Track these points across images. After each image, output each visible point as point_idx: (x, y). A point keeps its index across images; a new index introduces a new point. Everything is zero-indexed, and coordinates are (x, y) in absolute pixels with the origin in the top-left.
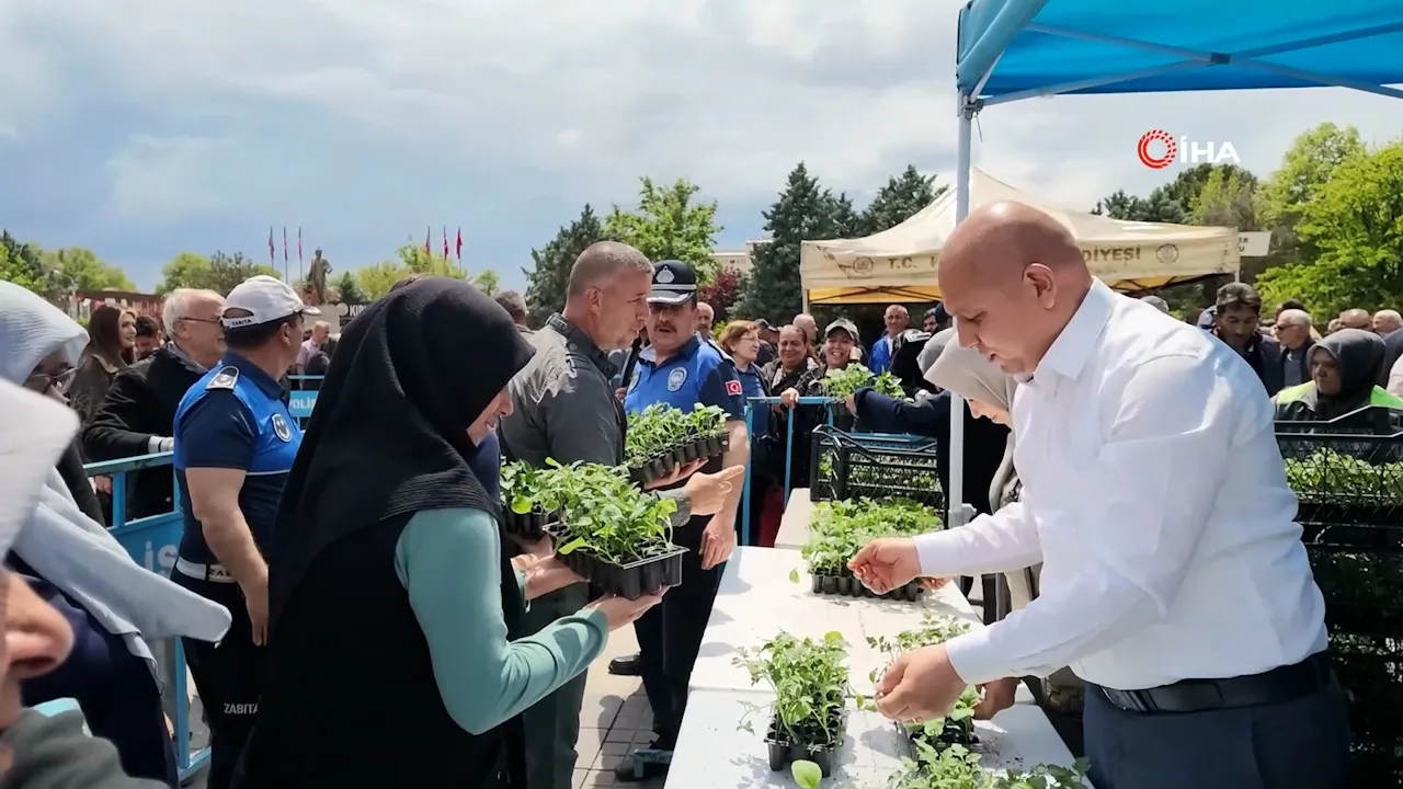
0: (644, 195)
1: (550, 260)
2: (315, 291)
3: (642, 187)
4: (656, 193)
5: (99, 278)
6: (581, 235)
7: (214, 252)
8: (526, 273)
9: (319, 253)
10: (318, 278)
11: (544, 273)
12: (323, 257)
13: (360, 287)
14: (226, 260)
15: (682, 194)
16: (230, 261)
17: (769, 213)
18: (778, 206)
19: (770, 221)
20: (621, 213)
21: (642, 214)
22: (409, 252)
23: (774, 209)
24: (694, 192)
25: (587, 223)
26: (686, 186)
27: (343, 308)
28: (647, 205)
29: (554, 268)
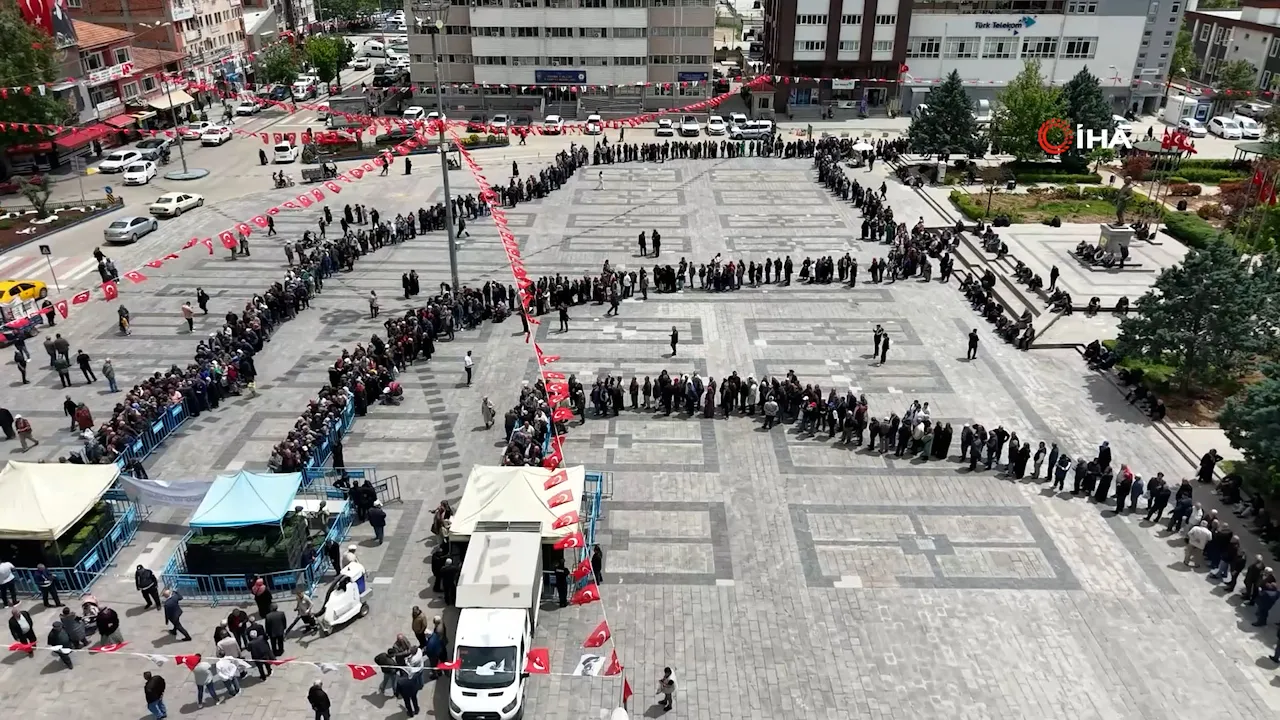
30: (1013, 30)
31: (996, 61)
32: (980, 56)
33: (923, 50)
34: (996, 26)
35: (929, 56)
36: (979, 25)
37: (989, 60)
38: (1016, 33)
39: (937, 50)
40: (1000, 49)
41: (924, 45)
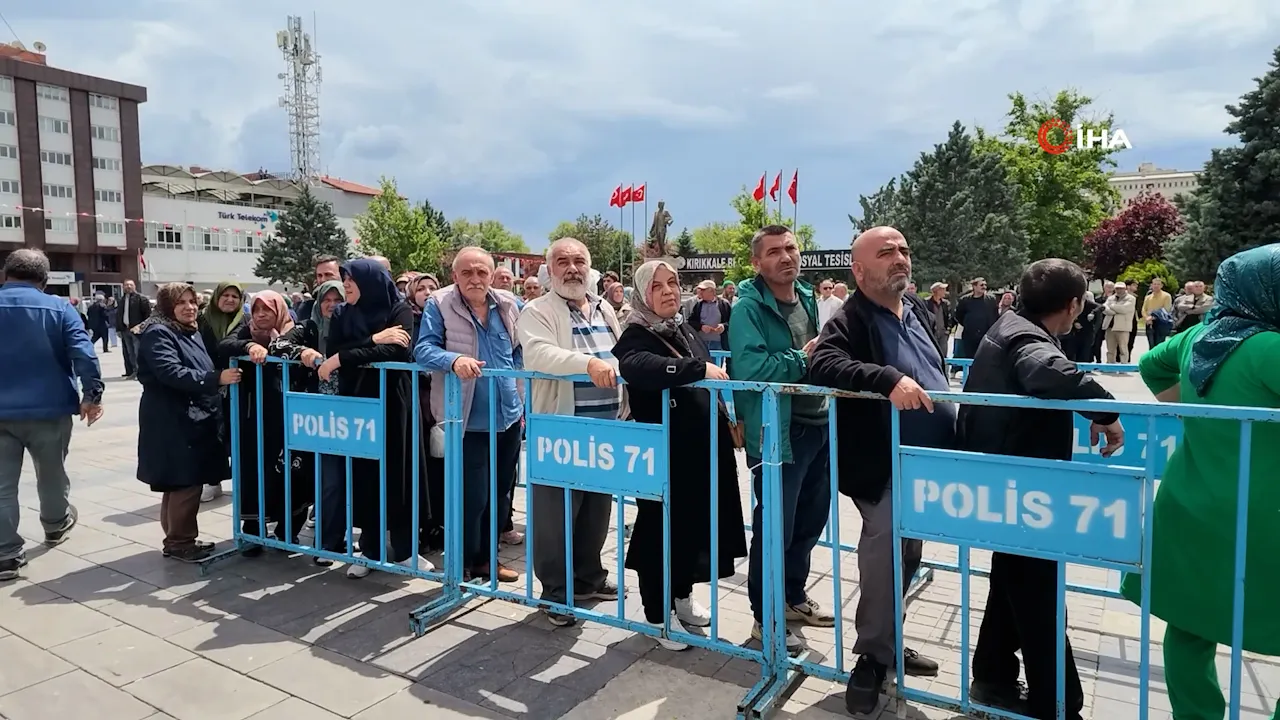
0: (1013, 116)
1: (906, 192)
2: (657, 246)
3: (1011, 105)
4: (1030, 111)
5: (505, 244)
6: (949, 160)
7: (579, 215)
8: (853, 221)
9: (661, 206)
10: (660, 230)
11: (898, 210)
12: (665, 209)
13: (695, 243)
14: (588, 223)
15: (1066, 109)
16: (592, 222)
17: (1239, 108)
18: (1254, 97)
19: (1237, 119)
20: (987, 137)
21: (1009, 139)
22: (743, 202)
23: (1243, 101)
24: (1083, 106)
25: (956, 144)
26: (1071, 99)
27: (681, 260)
28: (1017, 127)
29: (911, 203)
30: (259, 223)
31: (247, 254)
32: (230, 249)
33: (161, 239)
34: (242, 218)
35: (169, 247)
36: (223, 216)
37: (239, 254)
38: (263, 227)
39: (178, 240)
40: (250, 244)
41: (161, 234)
